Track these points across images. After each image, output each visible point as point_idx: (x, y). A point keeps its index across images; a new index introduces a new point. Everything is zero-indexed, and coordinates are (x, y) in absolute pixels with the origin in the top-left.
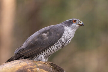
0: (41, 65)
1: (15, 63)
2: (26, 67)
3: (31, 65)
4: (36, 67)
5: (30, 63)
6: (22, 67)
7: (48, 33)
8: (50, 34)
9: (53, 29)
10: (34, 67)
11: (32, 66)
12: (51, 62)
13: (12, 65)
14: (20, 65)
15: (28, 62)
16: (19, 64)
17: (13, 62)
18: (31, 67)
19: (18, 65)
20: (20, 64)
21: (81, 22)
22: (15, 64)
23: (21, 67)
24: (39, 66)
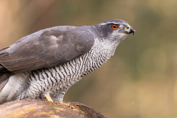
0: (62, 109)
1: (12, 106)
2: (34, 115)
3: (43, 110)
4: (52, 114)
5: (41, 107)
6: (27, 114)
7: (62, 37)
8: (65, 40)
9: (73, 34)
10: (50, 113)
11: (46, 111)
12: (81, 104)
13: (7, 110)
14: (23, 110)
15: (38, 105)
16: (20, 108)
17: (9, 105)
18: (44, 113)
19: (18, 109)
20: (23, 108)
21: (129, 26)
22: (13, 108)
23: (24, 115)
24: (58, 111)
